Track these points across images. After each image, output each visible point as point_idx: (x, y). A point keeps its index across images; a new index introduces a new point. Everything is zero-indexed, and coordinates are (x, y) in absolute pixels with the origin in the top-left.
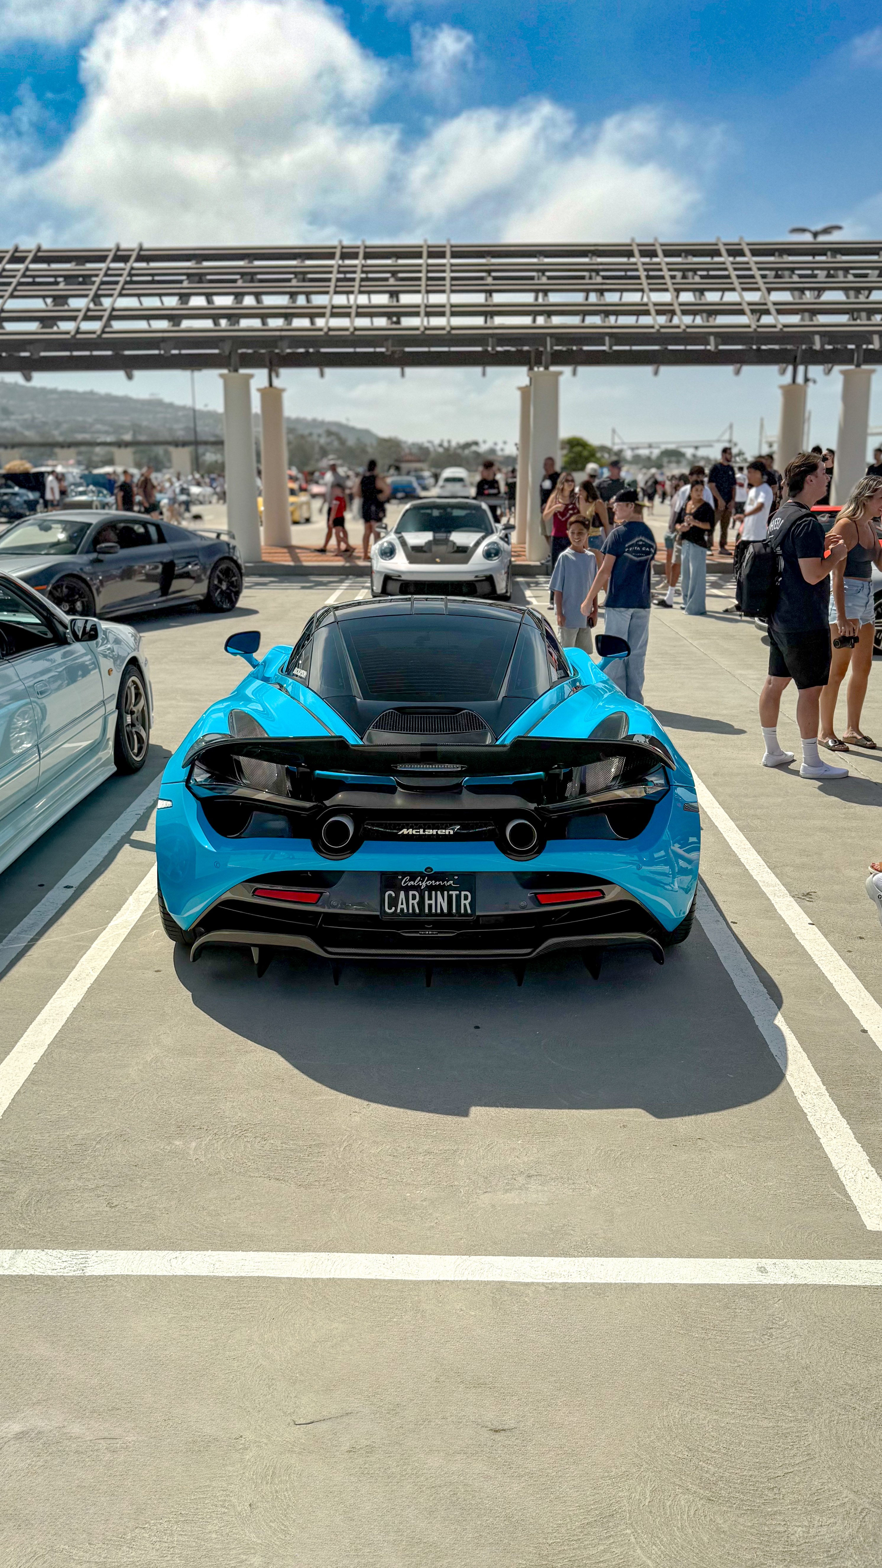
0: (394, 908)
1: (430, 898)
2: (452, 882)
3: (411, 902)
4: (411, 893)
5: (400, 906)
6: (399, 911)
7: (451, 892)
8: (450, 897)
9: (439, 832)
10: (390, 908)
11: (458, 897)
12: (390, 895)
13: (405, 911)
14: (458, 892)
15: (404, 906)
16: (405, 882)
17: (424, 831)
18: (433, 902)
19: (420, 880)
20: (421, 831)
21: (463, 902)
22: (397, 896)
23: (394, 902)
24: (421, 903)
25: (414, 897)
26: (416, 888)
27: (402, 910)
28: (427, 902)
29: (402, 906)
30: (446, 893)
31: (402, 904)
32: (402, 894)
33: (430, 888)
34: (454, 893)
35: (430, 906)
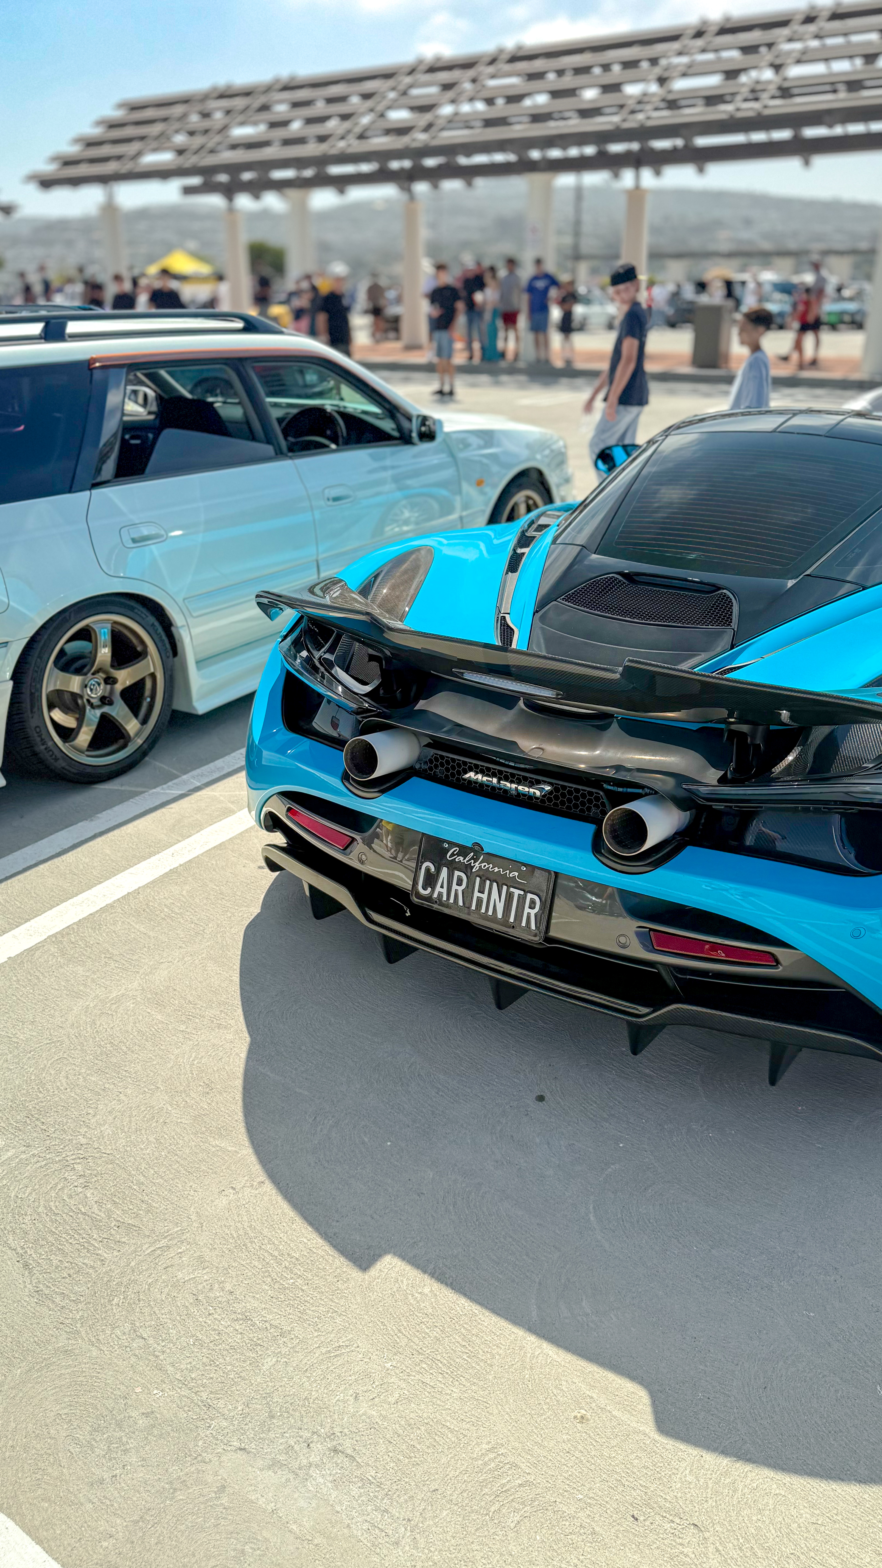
0: (429, 889)
1: (481, 891)
2: (517, 874)
3: (454, 887)
4: (457, 873)
5: (438, 889)
6: (435, 895)
7: (512, 890)
8: (510, 896)
9: (520, 788)
10: (425, 888)
11: (522, 899)
12: (428, 870)
13: (445, 898)
14: (522, 893)
15: (444, 891)
16: (453, 855)
17: (499, 782)
18: (485, 896)
19: (472, 858)
20: (495, 780)
21: (527, 910)
22: (438, 871)
23: (431, 880)
24: (468, 893)
25: (459, 883)
26: (467, 869)
27: (440, 894)
28: (477, 894)
29: (441, 890)
30: (505, 888)
31: (442, 887)
32: (444, 871)
33: (485, 876)
34: (517, 892)
35: (480, 901)
